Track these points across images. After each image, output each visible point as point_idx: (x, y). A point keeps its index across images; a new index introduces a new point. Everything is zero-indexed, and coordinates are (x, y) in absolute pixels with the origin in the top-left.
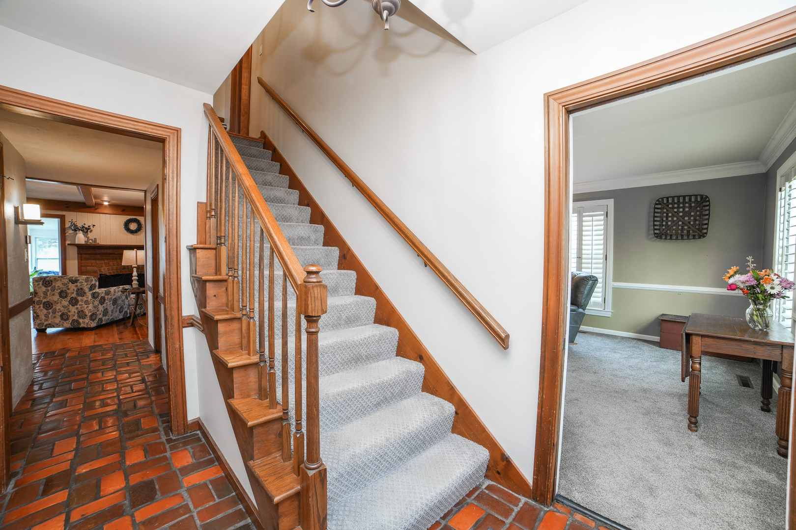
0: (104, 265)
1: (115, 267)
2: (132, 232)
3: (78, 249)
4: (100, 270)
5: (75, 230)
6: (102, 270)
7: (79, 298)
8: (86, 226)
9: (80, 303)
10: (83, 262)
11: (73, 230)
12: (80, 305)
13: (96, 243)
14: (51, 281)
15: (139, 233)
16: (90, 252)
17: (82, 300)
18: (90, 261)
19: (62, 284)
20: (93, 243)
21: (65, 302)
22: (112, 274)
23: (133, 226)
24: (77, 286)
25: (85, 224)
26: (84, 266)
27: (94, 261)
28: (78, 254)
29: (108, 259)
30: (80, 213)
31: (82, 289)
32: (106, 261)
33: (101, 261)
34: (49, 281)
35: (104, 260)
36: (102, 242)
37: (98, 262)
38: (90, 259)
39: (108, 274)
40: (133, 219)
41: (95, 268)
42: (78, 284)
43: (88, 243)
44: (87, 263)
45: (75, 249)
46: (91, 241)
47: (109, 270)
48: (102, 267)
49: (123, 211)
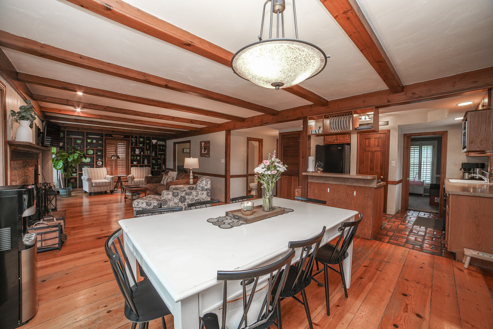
7: (187, 197)
9: (187, 200)
12: (187, 202)
17: (189, 198)
21: (176, 200)
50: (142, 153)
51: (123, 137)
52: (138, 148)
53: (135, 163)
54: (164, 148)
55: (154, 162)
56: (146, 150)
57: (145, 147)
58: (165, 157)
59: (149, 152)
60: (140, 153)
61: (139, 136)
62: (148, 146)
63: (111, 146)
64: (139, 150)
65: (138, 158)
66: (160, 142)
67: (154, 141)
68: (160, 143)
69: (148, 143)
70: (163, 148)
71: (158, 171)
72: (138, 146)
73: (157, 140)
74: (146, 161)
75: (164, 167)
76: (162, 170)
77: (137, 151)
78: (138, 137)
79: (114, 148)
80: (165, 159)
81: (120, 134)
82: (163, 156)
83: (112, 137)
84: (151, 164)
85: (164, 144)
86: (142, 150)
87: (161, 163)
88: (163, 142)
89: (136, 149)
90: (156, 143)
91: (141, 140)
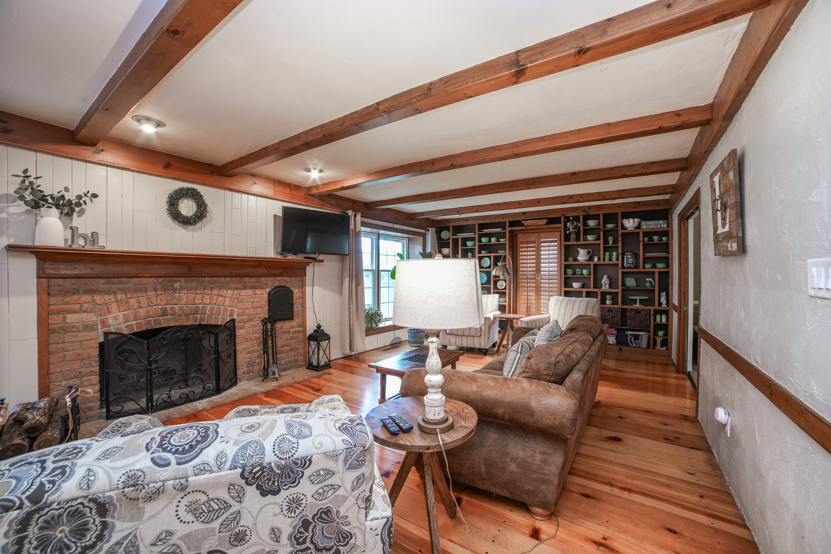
0: (114, 307)
1: (142, 312)
2: (186, 222)
3: (38, 263)
4: (103, 323)
5: (36, 205)
6: (110, 321)
8: (71, 196)
10: (53, 300)
11: (27, 203)
13: (96, 248)
14: (102, 508)
15: (199, 225)
16: (76, 272)
18: (76, 297)
19: (194, 509)
20: (88, 247)
22: (136, 330)
23: (187, 207)
24: (294, 504)
25: (67, 189)
26: (58, 312)
27: (88, 298)
28: (39, 277)
29: (124, 291)
30: (50, 157)
31: (325, 515)
32: (119, 296)
33: (107, 297)
34: (76, 514)
35: (115, 293)
36: (111, 244)
37: (98, 298)
38: (75, 292)
39: (125, 331)
40: (188, 189)
41: (91, 318)
42: (306, 488)
43: (74, 247)
44: (67, 303)
45: (31, 264)
46: (81, 242)
47: (126, 319)
48: (109, 313)
49: (167, 166)
50: (596, 259)
51: (547, 224)
52: (583, 246)
53: (576, 285)
54: (664, 239)
55: (631, 282)
56: (605, 251)
57: (601, 242)
58: (668, 266)
59: (615, 254)
60: (591, 259)
61: (584, 214)
62: (611, 239)
63: (528, 247)
64: (589, 253)
65: (585, 272)
66: (648, 223)
67: (630, 224)
68: (651, 227)
69: (611, 230)
70: (661, 240)
71: (643, 310)
72: (582, 242)
73: (637, 220)
74: (605, 280)
75: (663, 300)
76: (657, 307)
77: (582, 256)
78: (581, 218)
79: (534, 251)
80: (667, 273)
81: (538, 218)
82: (659, 265)
83: (523, 225)
84: (620, 288)
85: (665, 226)
86: (592, 250)
87: (654, 286)
88: (661, 222)
89: (578, 249)
90: (639, 227)
91: (592, 223)
